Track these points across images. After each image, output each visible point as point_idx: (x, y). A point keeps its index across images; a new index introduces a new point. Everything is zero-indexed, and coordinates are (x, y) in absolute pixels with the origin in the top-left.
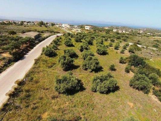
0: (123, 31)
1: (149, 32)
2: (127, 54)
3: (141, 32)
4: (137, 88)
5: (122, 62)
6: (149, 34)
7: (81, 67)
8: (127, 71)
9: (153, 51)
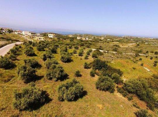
0: (87, 39)
1: (109, 39)
2: (91, 59)
3: (102, 39)
4: (103, 90)
5: (86, 67)
6: (109, 40)
7: (45, 77)
8: (93, 75)
9: (114, 54)
